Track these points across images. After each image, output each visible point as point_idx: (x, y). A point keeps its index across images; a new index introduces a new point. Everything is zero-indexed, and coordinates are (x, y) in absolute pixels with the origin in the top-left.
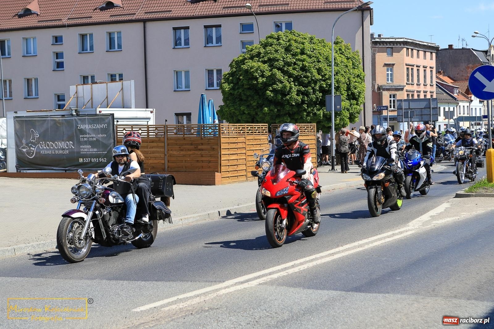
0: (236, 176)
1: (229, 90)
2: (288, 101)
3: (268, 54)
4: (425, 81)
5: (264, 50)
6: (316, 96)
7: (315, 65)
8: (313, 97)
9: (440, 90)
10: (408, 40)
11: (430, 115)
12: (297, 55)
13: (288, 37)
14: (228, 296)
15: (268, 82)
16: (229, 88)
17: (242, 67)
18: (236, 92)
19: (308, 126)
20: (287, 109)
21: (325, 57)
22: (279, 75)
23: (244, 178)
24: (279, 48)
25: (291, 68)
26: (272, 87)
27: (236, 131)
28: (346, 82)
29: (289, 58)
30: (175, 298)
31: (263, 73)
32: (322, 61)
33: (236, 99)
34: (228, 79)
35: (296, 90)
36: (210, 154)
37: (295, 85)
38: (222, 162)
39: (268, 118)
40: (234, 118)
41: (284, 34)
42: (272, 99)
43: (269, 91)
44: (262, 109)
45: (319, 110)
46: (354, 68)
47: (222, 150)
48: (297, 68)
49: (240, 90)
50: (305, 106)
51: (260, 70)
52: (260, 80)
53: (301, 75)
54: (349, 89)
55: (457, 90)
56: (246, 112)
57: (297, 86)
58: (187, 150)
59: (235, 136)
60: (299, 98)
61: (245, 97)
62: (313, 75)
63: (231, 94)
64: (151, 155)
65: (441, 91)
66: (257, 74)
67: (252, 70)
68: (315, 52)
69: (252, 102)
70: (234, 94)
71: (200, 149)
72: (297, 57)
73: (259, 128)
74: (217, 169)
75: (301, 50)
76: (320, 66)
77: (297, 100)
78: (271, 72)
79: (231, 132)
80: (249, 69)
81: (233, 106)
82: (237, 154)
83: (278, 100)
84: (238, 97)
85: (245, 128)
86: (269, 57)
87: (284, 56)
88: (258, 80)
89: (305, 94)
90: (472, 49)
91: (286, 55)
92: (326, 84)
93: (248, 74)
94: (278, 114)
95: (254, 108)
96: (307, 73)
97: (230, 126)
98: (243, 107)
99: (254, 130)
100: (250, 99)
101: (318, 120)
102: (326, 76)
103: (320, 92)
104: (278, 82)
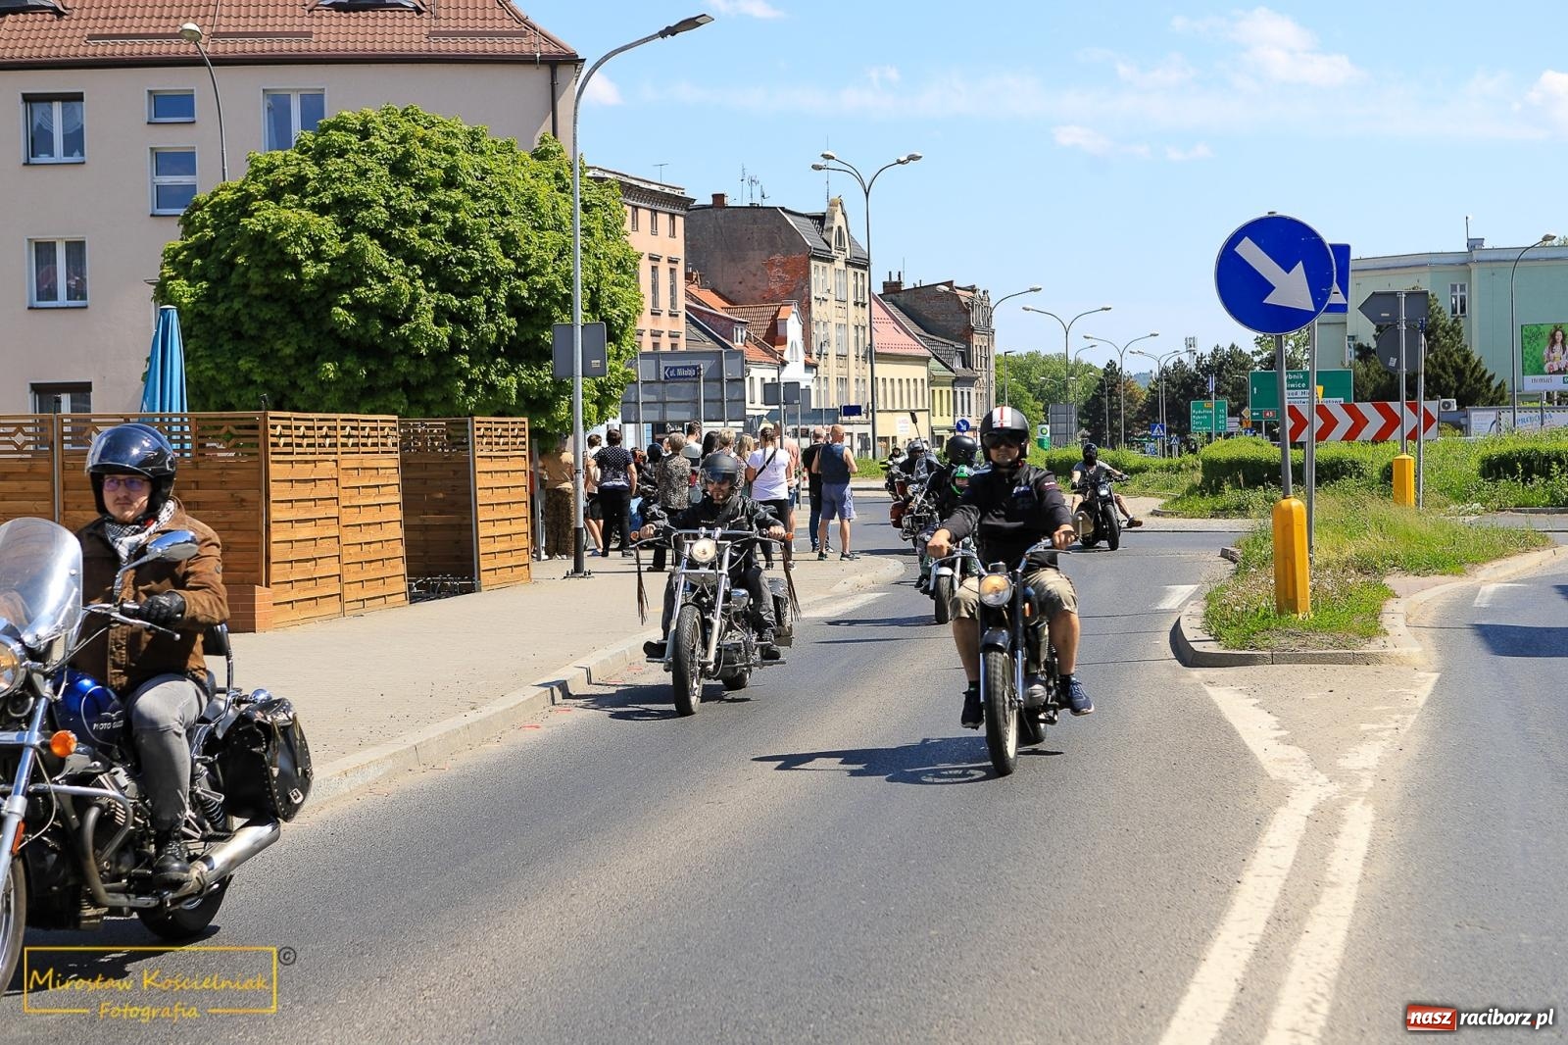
0: (310, 599)
1: (194, 303)
2: (406, 347)
3: (333, 181)
4: (655, 302)
5: (316, 169)
6: (498, 328)
7: (492, 225)
8: (489, 330)
9: (693, 329)
10: (607, 175)
11: (723, 402)
12: (433, 189)
13: (395, 127)
15: (336, 278)
16: (191, 296)
17: (243, 226)
18: (220, 310)
19: (505, 426)
20: (403, 370)
21: (522, 199)
22: (374, 252)
23: (333, 606)
24: (371, 163)
25: (412, 232)
26: (352, 296)
27: (312, 441)
28: (589, 283)
29: (407, 199)
31: (317, 247)
32: (513, 211)
33: (223, 332)
34: (187, 264)
35: (432, 305)
36: (226, 519)
37: (429, 290)
38: (273, 547)
40: (212, 401)
41: (383, 116)
42: (352, 333)
43: (343, 307)
44: (314, 370)
45: (505, 374)
46: (608, 239)
47: (272, 504)
48: (435, 233)
49: (235, 302)
50: (463, 361)
51: (307, 237)
52: (310, 269)
53: (449, 254)
54: (594, 306)
55: (742, 330)
56: (259, 379)
57: (432, 291)
59: (310, 458)
60: (444, 333)
61: (253, 325)
62: (487, 256)
63: (200, 314)
65: (698, 332)
66: (298, 250)
67: (282, 235)
68: (489, 179)
69: (278, 345)
70: (210, 318)
72: (433, 197)
74: (254, 575)
75: (446, 171)
76: (511, 229)
77: (436, 338)
78: (347, 244)
79: (299, 441)
80: (270, 231)
81: (211, 355)
82: (315, 520)
83: (372, 338)
84: (226, 327)
85: (335, 428)
86: (337, 191)
87: (388, 189)
88: (304, 271)
89: (463, 319)
90: (783, 209)
91: (395, 189)
92: (531, 289)
93: (265, 248)
94: (370, 386)
95: (287, 366)
96: (469, 251)
97: (295, 419)
98: (246, 362)
99: (362, 437)
100: (273, 332)
101: (499, 408)
102: (529, 262)
103: (509, 316)
104: (372, 278)
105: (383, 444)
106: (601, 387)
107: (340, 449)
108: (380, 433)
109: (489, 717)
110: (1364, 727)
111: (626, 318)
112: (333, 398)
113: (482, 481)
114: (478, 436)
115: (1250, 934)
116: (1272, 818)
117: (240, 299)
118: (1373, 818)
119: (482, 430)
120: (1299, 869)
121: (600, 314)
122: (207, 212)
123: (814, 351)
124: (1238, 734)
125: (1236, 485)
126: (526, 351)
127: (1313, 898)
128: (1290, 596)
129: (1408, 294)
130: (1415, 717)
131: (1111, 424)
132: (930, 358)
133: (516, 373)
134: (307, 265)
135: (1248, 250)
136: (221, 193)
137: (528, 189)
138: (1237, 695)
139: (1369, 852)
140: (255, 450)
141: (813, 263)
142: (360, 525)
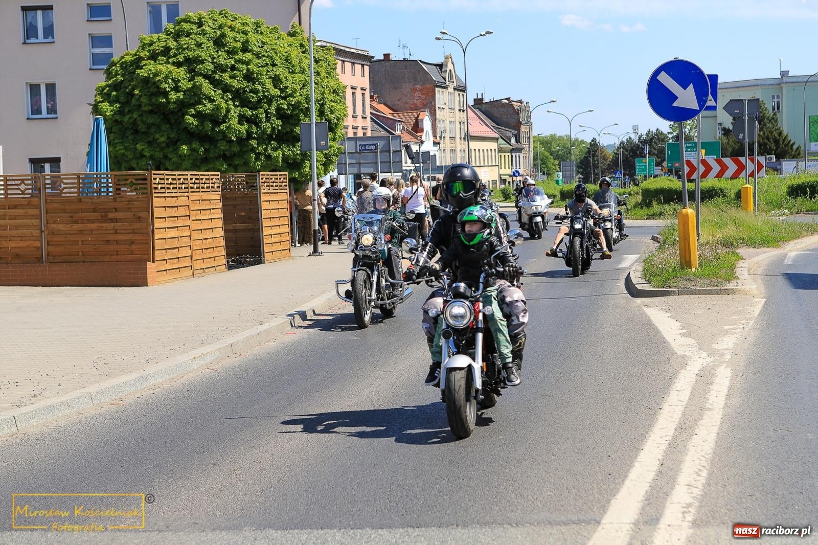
0: (176, 269)
1: (113, 115)
2: (224, 135)
3: (184, 49)
4: (354, 111)
5: (175, 43)
6: (272, 125)
7: (268, 71)
8: (267, 127)
9: (375, 125)
10: (328, 45)
11: (390, 163)
12: (236, 53)
13: (216, 20)
15: (187, 101)
16: (111, 111)
17: (137, 74)
18: (126, 119)
19: (276, 177)
20: (223, 148)
21: (283, 57)
22: (206, 87)
23: (188, 272)
24: (202, 39)
25: (226, 76)
26: (195, 110)
27: (175, 186)
28: (319, 101)
29: (223, 58)
31: (176, 84)
32: (278, 64)
33: (128, 130)
34: (108, 94)
35: (237, 114)
36: (131, 228)
37: (235, 106)
38: (156, 242)
40: (123, 166)
41: (209, 15)
42: (196, 129)
43: (191, 116)
44: (177, 148)
45: (275, 149)
47: (155, 220)
48: (238, 76)
49: (134, 114)
50: (254, 143)
51: (172, 79)
52: (173, 96)
53: (245, 87)
54: (321, 113)
55: (400, 125)
56: (147, 154)
57: (238, 106)
58: (86, 221)
59: (174, 195)
60: (243, 128)
61: (144, 126)
62: (266, 88)
63: (116, 121)
65: (377, 126)
66: (167, 86)
67: (157, 78)
68: (265, 47)
69: (157, 136)
70: (121, 122)
71: (112, 219)
72: (236, 57)
73: (208, 179)
74: (147, 256)
75: (243, 43)
76: (278, 73)
77: (240, 132)
78: (192, 82)
79: (168, 186)
80: (152, 76)
81: (122, 142)
82: (177, 227)
83: (206, 131)
84: (130, 127)
85: (187, 179)
86: (186, 55)
87: (213, 53)
88: (170, 97)
89: (253, 121)
90: (420, 61)
91: (216, 53)
92: (288, 105)
93: (149, 85)
94: (206, 157)
95: (162, 147)
96: (256, 85)
97: (166, 175)
98: (141, 146)
99: (202, 183)
100: (154, 130)
101: (273, 167)
102: (287, 90)
103: (277, 119)
104: (205, 100)
105: (213, 187)
106: (326, 156)
107: (190, 190)
108: (211, 181)
109: (269, 329)
110: (726, 327)
111: (338, 119)
112: (187, 163)
113: (264, 206)
114: (262, 182)
115: (666, 436)
116: (678, 376)
117: (137, 113)
118: (730, 375)
119: (264, 179)
120: (692, 401)
121: (325, 117)
122: (118, 67)
123: (438, 135)
124: (660, 332)
125: (659, 202)
126: (286, 137)
127: (699, 416)
128: (687, 259)
129: (749, 100)
130: (753, 321)
131: (594, 171)
132: (498, 138)
133: (282, 149)
134: (171, 94)
135: (665, 79)
136: (125, 56)
137: (286, 52)
138: (660, 312)
139: (728, 392)
140: (145, 191)
141: (437, 89)
142: (201, 230)
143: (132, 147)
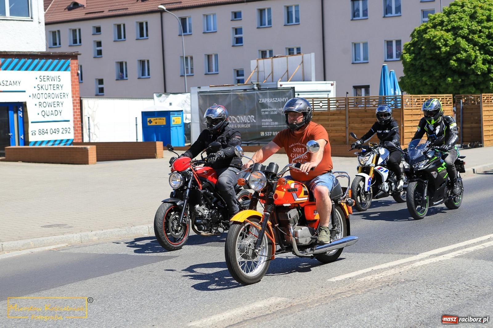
1: (410, 61)
2: (474, 72)
3: (452, 22)
5: (447, 18)
12: (483, 22)
14: (424, 269)
15: (451, 52)
16: (410, 59)
17: (424, 37)
18: (417, 63)
20: (472, 79)
22: (463, 43)
24: (463, 15)
25: (476, 36)
26: (456, 57)
27: (419, 103)
29: (474, 26)
30: (369, 269)
31: (446, 42)
33: (418, 69)
34: (409, 49)
35: (482, 59)
37: (480, 54)
38: (405, 134)
39: (451, 89)
40: (416, 90)
42: (456, 68)
43: (454, 60)
44: (445, 80)
47: (405, 122)
48: (483, 36)
49: (422, 60)
50: (492, 75)
51: (444, 40)
52: (444, 49)
56: (428, 83)
57: (482, 54)
58: (369, 122)
59: (418, 108)
60: (486, 67)
61: (427, 67)
63: (412, 64)
64: (333, 128)
66: (440, 44)
67: (435, 39)
70: (415, 65)
72: (483, 25)
73: (443, 99)
75: (487, 16)
77: (483, 69)
78: (455, 41)
79: (415, 103)
80: (432, 38)
81: (415, 77)
83: (462, 69)
84: (420, 68)
86: (453, 25)
87: (468, 23)
88: (442, 50)
91: (471, 23)
93: (431, 43)
94: (462, 85)
95: (437, 79)
97: (414, 97)
98: (425, 78)
100: (433, 69)
104: (463, 51)
113: (485, 113)
114: (484, 100)
119: (485, 98)
136: (421, 27)
143: (420, 79)
